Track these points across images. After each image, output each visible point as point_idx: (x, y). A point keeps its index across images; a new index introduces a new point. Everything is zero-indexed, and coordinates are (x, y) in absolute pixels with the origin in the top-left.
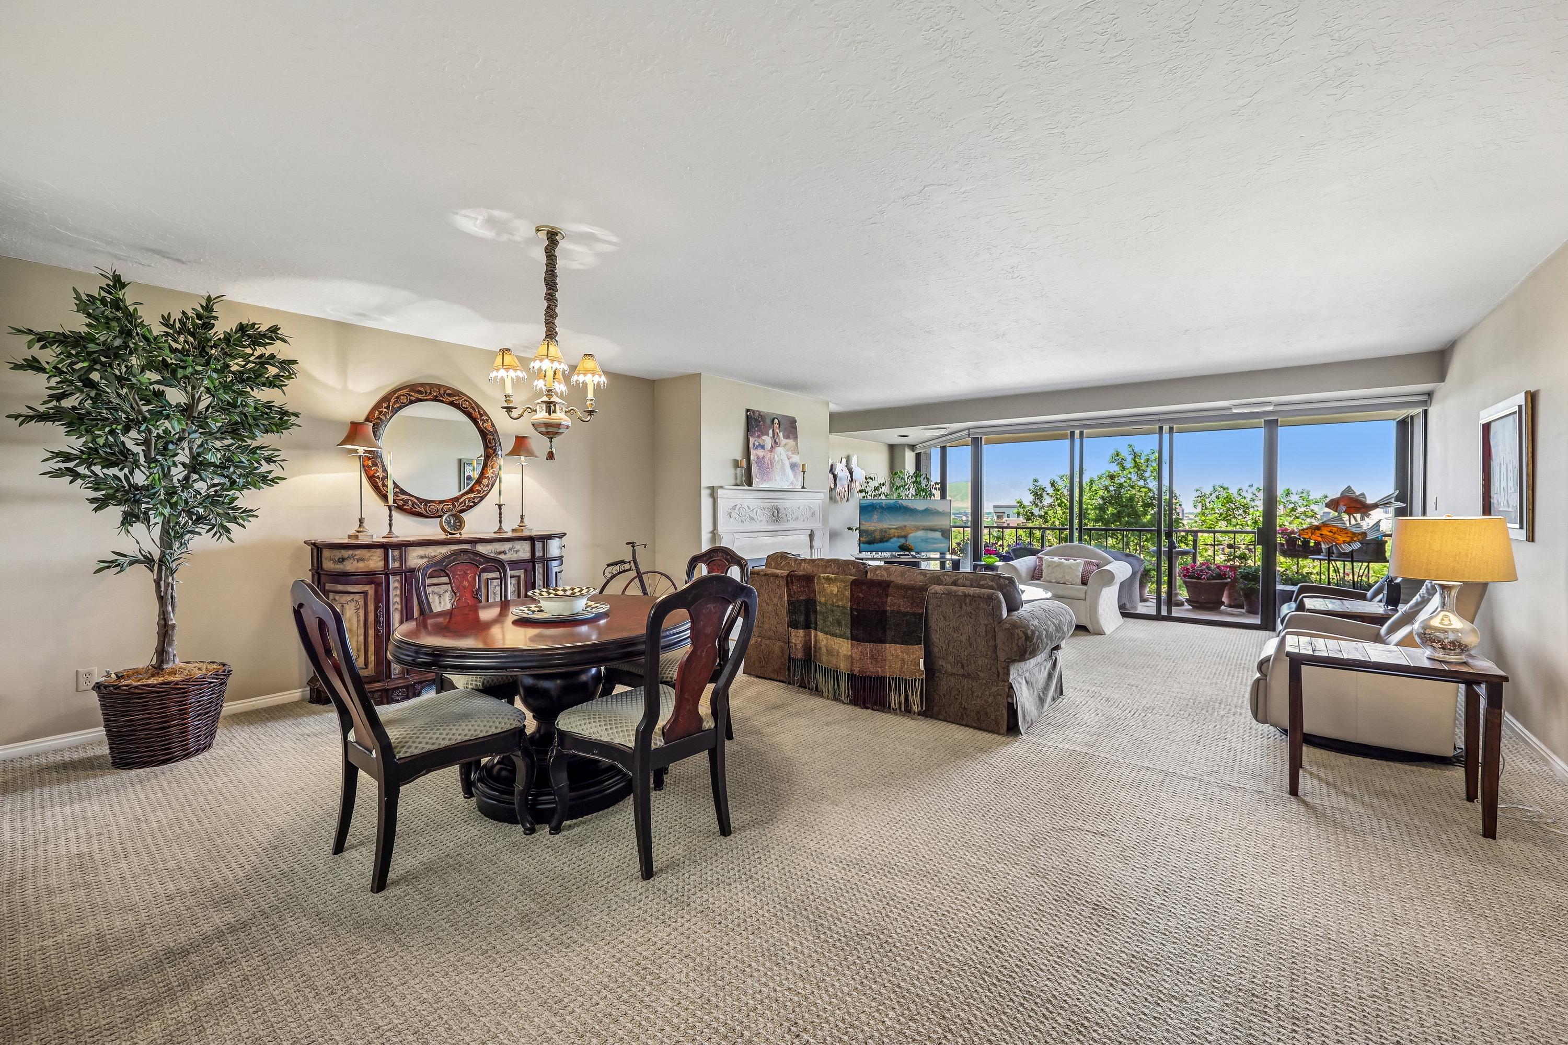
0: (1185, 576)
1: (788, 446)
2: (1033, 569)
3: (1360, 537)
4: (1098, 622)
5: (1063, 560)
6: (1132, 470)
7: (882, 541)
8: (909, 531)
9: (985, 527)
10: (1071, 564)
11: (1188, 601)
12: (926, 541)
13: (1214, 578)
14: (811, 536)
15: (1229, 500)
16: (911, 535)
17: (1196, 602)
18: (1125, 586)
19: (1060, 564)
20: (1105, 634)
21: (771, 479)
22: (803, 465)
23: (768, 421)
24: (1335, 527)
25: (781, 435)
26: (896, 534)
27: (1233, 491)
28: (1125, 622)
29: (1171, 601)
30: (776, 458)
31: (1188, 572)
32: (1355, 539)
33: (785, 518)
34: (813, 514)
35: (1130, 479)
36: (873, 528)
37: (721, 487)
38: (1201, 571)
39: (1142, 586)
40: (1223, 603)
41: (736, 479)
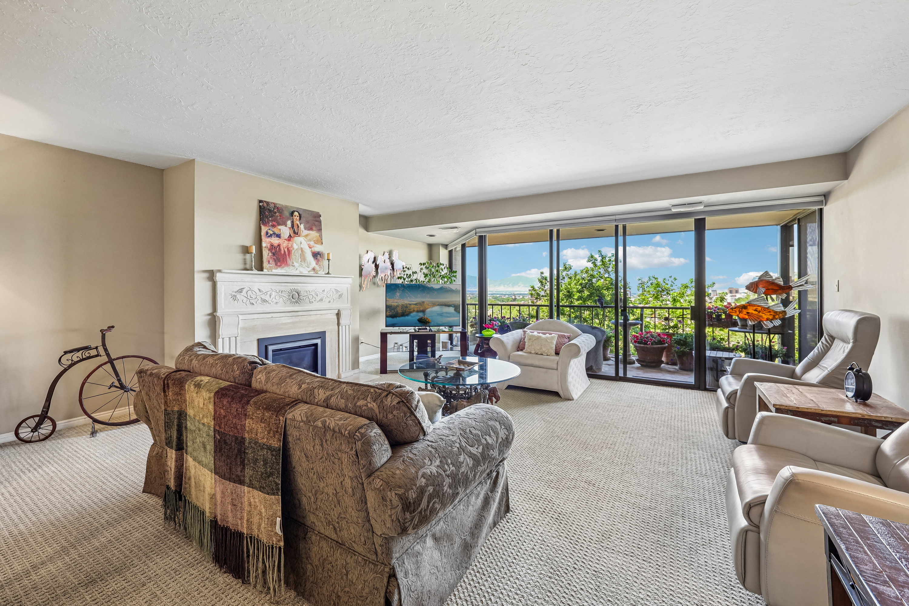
0: (635, 342)
1: (309, 238)
2: (519, 341)
3: (781, 315)
4: (567, 389)
5: (541, 335)
6: (601, 267)
7: (403, 315)
8: (427, 307)
9: (489, 305)
10: (547, 338)
11: (637, 360)
12: (441, 315)
13: (656, 343)
14: (338, 315)
15: (658, 285)
16: (428, 310)
17: (643, 361)
18: (592, 356)
19: (538, 338)
20: (573, 400)
21: (287, 265)
22: (328, 254)
23: (287, 213)
24: (759, 306)
25: (302, 227)
26: (416, 309)
27: (660, 280)
28: (591, 383)
29: (626, 362)
30: (295, 246)
31: (637, 339)
32: (777, 317)
33: (307, 300)
34: (340, 296)
35: (600, 272)
36: (396, 304)
37: (220, 271)
38: (647, 338)
39: (605, 348)
40: (662, 362)
41: (245, 264)
